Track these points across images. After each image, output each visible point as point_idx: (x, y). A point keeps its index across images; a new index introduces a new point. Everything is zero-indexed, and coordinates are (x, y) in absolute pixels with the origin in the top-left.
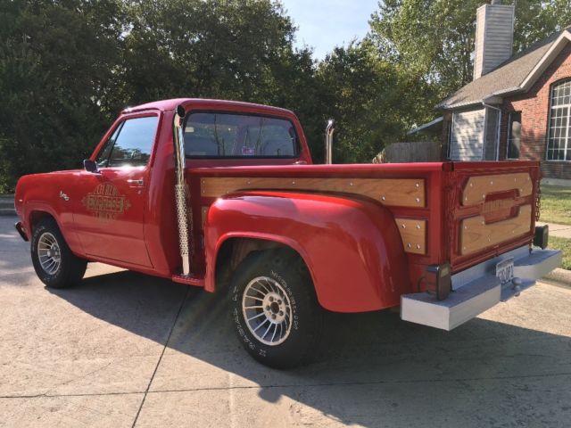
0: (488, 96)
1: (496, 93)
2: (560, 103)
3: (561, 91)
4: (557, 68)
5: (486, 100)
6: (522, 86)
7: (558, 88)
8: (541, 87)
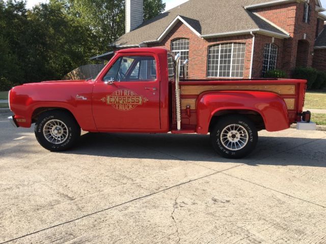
0: (141, 43)
1: (145, 42)
2: (176, 49)
3: (176, 44)
4: (174, 32)
5: (140, 45)
6: (158, 40)
7: (174, 43)
8: (167, 41)
